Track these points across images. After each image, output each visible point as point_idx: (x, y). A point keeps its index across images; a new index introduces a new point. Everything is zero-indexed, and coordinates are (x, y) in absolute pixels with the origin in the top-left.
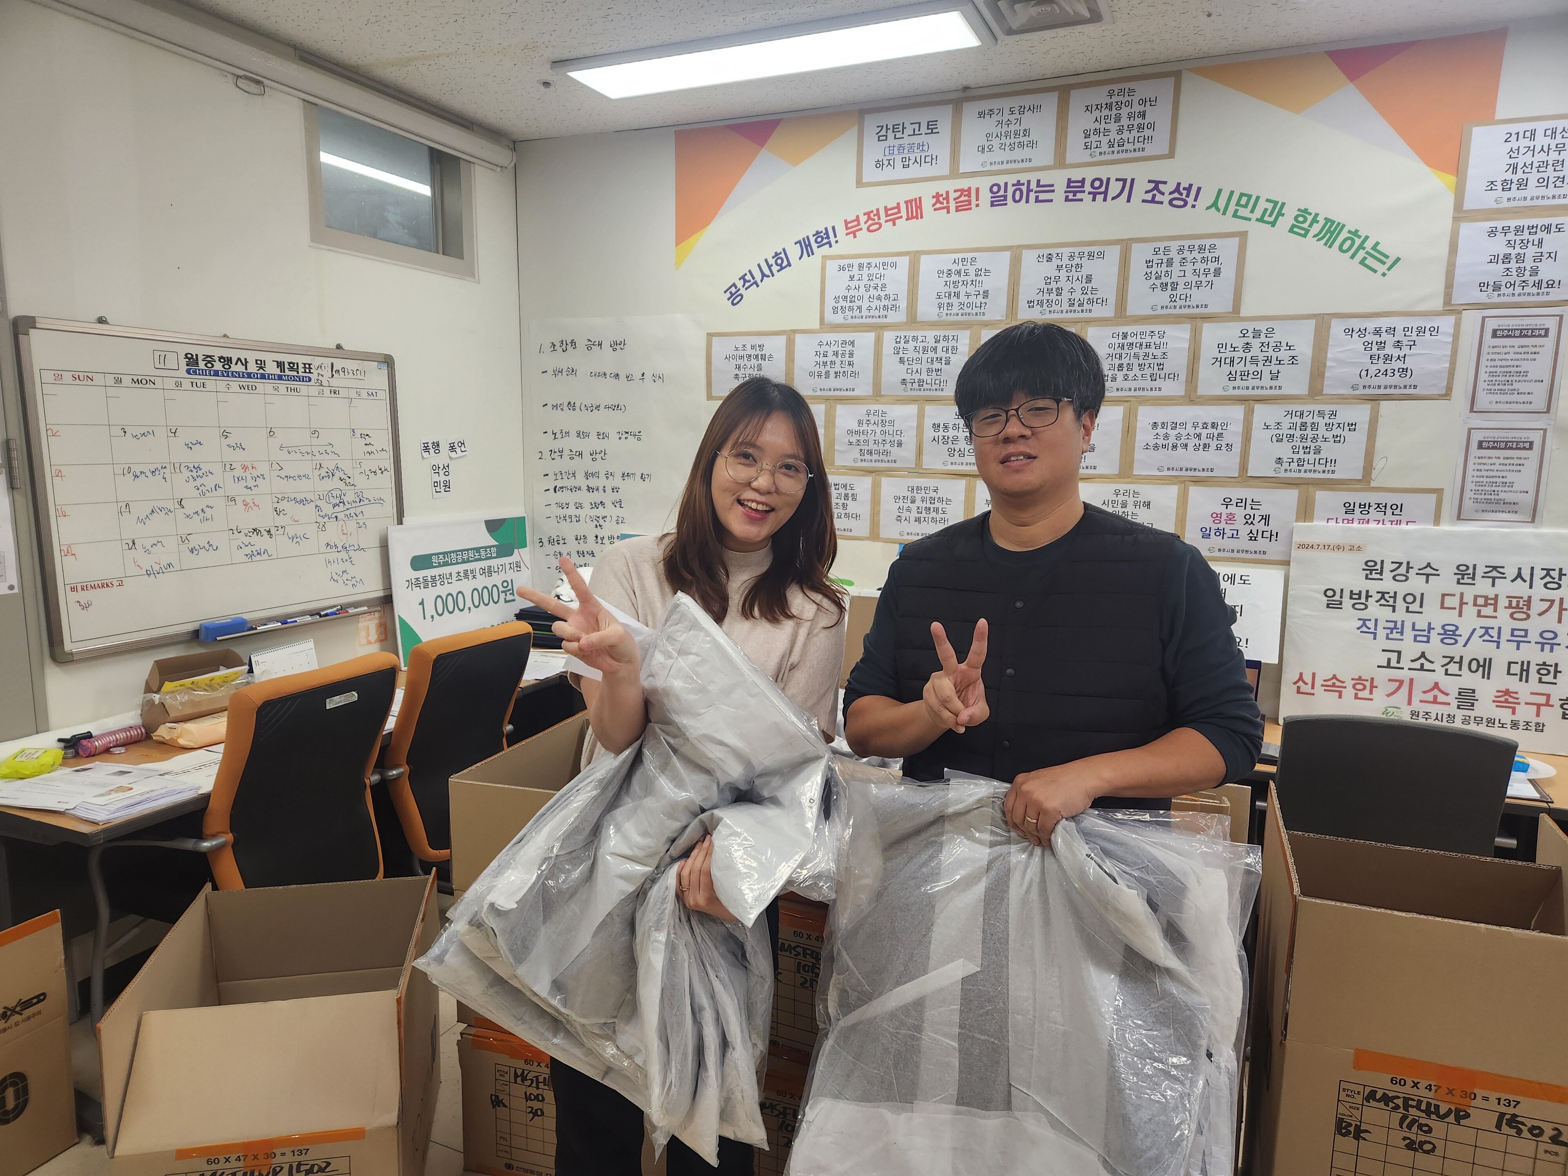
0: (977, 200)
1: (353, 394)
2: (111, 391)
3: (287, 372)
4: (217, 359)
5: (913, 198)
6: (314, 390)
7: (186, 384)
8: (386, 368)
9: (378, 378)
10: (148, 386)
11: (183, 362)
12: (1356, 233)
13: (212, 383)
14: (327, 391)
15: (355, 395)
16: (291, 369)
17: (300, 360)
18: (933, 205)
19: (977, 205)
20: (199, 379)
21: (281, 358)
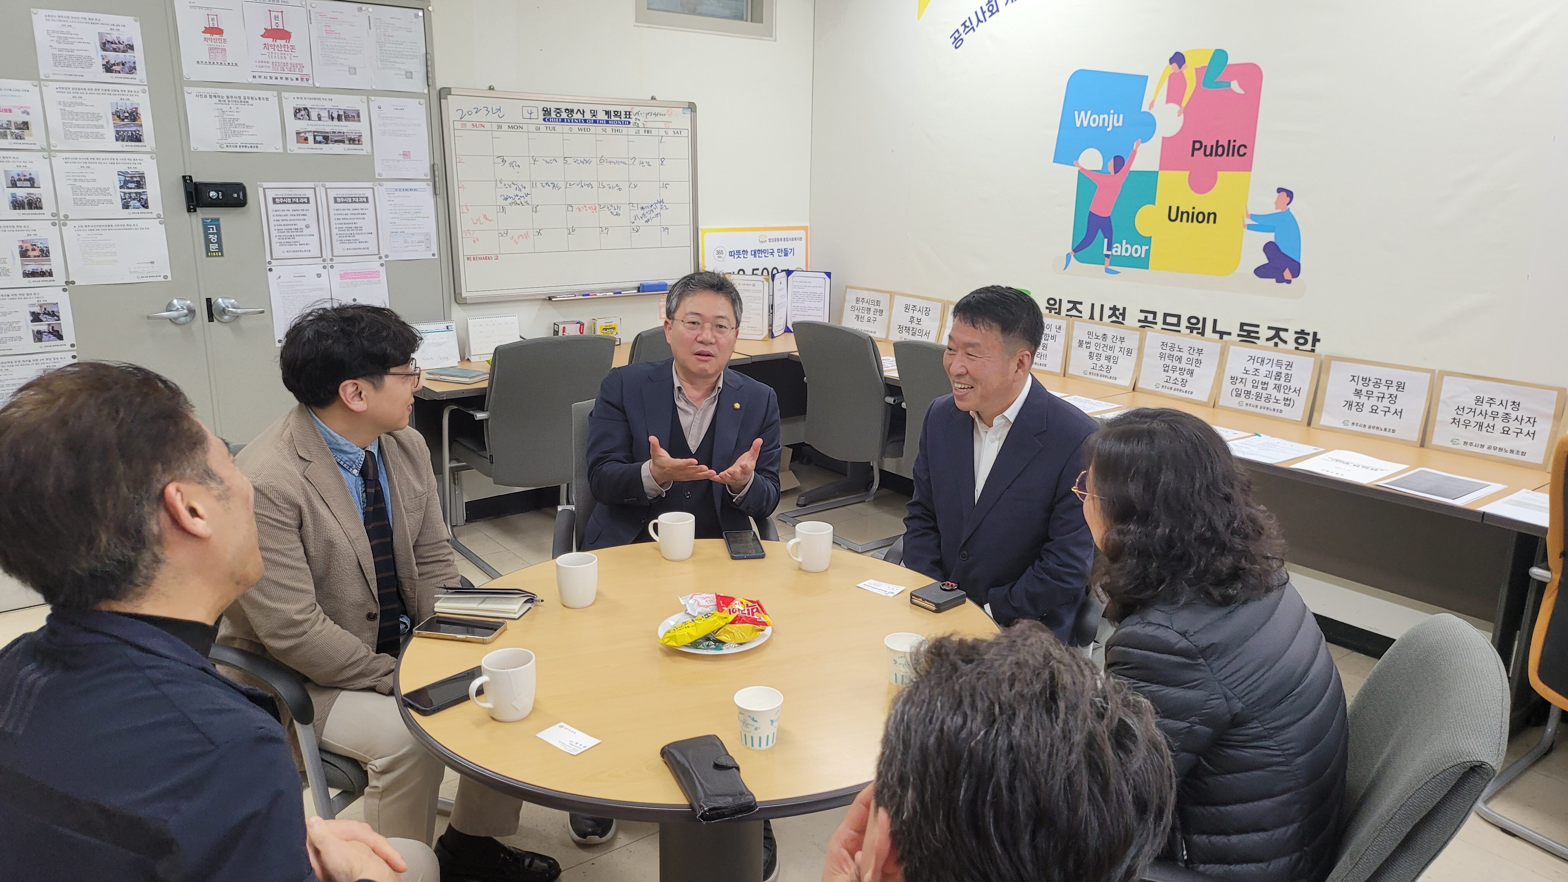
1: (662, 132)
2: (495, 134)
3: (613, 118)
4: (563, 110)
6: (632, 130)
7: (543, 128)
8: (689, 112)
9: (683, 120)
10: (518, 130)
11: (541, 113)
13: (559, 127)
14: (642, 131)
15: (664, 134)
16: (616, 115)
17: (622, 109)
20: (551, 125)
21: (608, 108)
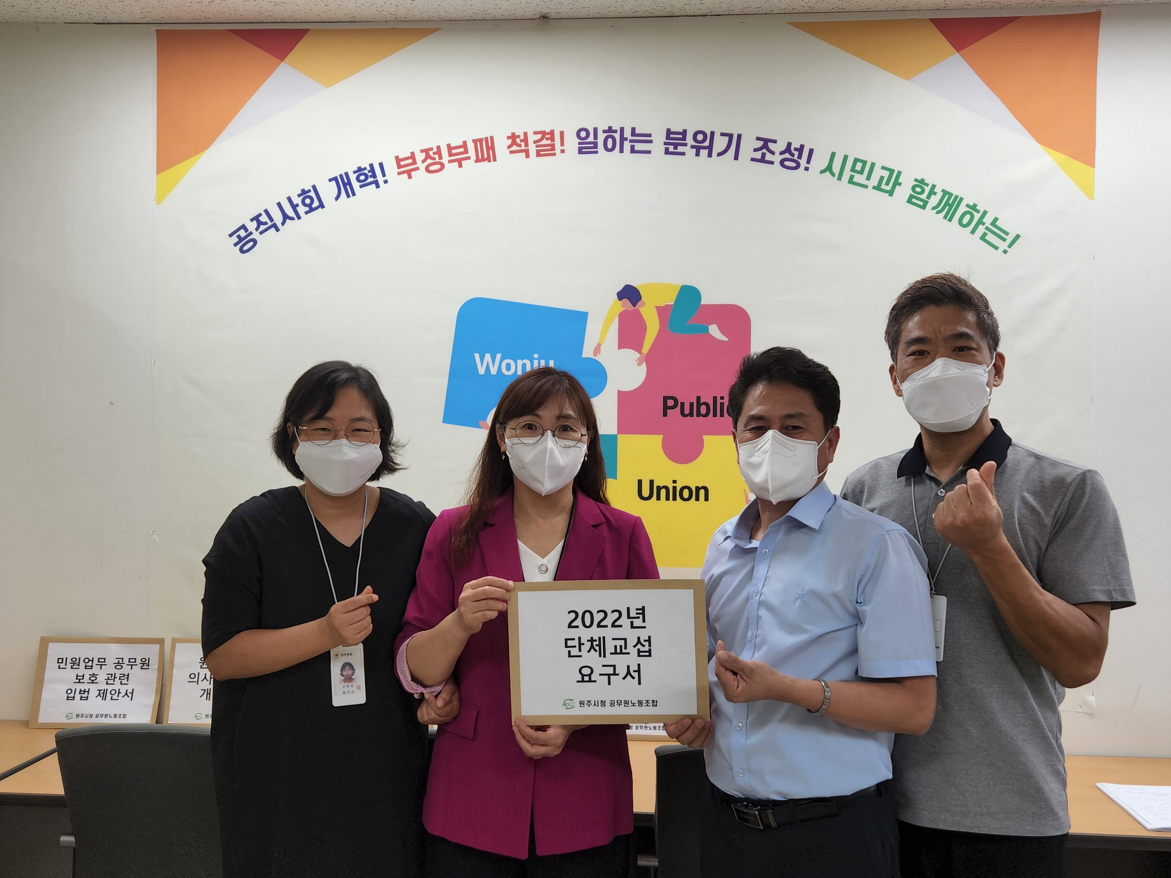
0: (562, 144)
5: (483, 137)
12: (974, 207)
18: (509, 147)
19: (563, 151)
